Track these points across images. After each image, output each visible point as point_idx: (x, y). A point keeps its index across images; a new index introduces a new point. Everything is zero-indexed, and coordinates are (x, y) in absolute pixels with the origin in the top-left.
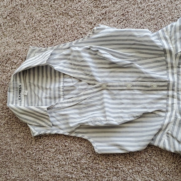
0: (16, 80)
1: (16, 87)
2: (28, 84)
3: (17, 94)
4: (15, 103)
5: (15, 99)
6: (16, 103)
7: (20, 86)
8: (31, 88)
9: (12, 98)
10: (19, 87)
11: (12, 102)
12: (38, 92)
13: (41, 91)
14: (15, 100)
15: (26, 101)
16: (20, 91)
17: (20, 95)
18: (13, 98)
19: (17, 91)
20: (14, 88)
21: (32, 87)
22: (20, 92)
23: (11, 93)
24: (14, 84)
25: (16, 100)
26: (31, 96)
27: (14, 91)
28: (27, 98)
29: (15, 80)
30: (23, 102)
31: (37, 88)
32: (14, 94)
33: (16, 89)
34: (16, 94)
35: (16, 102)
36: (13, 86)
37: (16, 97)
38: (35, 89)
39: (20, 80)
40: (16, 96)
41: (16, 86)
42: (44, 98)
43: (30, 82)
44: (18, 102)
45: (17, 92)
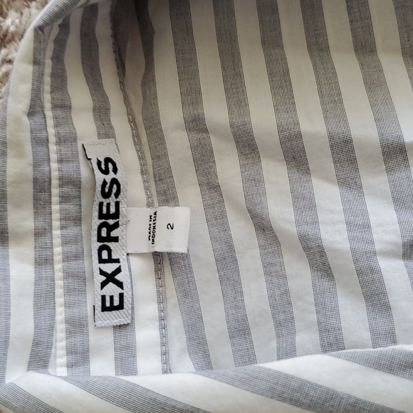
0: (63, 106)
1: (64, 181)
2: (178, 143)
3: (78, 257)
4: (70, 351)
5: (60, 313)
6: (79, 357)
7: (108, 165)
8: (210, 186)
9: (28, 304)
10: (100, 177)
11: (36, 343)
12: (304, 203)
13: (327, 194)
14: (60, 327)
15: (176, 322)
16: (109, 221)
17: (109, 268)
18: (44, 299)
19: (77, 220)
20: (41, 187)
21: (229, 168)
22: (107, 238)
23: (13, 250)
24: (40, 141)
25: (76, 326)
26: (227, 260)
27: (41, 233)
28: (188, 293)
29: (47, 98)
30: (146, 335)
31: (275, 173)
32: (43, 261)
33: (64, 199)
34: (67, 258)
35: (77, 339)
36: (36, 165)
37: (68, 291)
38: (254, 182)
39: (101, 112)
40: (68, 275)
41: (69, 169)
42: (389, 254)
43: (196, 125)
44: (101, 338)
45: (77, 240)
